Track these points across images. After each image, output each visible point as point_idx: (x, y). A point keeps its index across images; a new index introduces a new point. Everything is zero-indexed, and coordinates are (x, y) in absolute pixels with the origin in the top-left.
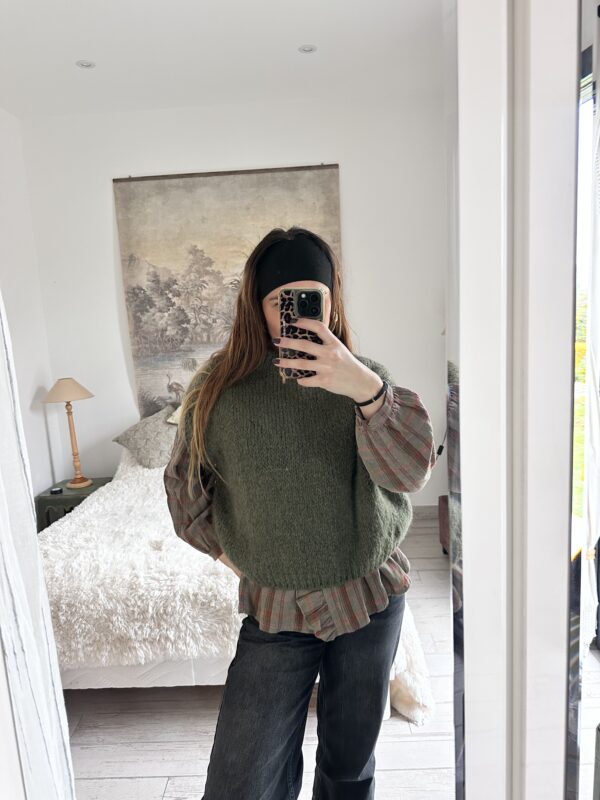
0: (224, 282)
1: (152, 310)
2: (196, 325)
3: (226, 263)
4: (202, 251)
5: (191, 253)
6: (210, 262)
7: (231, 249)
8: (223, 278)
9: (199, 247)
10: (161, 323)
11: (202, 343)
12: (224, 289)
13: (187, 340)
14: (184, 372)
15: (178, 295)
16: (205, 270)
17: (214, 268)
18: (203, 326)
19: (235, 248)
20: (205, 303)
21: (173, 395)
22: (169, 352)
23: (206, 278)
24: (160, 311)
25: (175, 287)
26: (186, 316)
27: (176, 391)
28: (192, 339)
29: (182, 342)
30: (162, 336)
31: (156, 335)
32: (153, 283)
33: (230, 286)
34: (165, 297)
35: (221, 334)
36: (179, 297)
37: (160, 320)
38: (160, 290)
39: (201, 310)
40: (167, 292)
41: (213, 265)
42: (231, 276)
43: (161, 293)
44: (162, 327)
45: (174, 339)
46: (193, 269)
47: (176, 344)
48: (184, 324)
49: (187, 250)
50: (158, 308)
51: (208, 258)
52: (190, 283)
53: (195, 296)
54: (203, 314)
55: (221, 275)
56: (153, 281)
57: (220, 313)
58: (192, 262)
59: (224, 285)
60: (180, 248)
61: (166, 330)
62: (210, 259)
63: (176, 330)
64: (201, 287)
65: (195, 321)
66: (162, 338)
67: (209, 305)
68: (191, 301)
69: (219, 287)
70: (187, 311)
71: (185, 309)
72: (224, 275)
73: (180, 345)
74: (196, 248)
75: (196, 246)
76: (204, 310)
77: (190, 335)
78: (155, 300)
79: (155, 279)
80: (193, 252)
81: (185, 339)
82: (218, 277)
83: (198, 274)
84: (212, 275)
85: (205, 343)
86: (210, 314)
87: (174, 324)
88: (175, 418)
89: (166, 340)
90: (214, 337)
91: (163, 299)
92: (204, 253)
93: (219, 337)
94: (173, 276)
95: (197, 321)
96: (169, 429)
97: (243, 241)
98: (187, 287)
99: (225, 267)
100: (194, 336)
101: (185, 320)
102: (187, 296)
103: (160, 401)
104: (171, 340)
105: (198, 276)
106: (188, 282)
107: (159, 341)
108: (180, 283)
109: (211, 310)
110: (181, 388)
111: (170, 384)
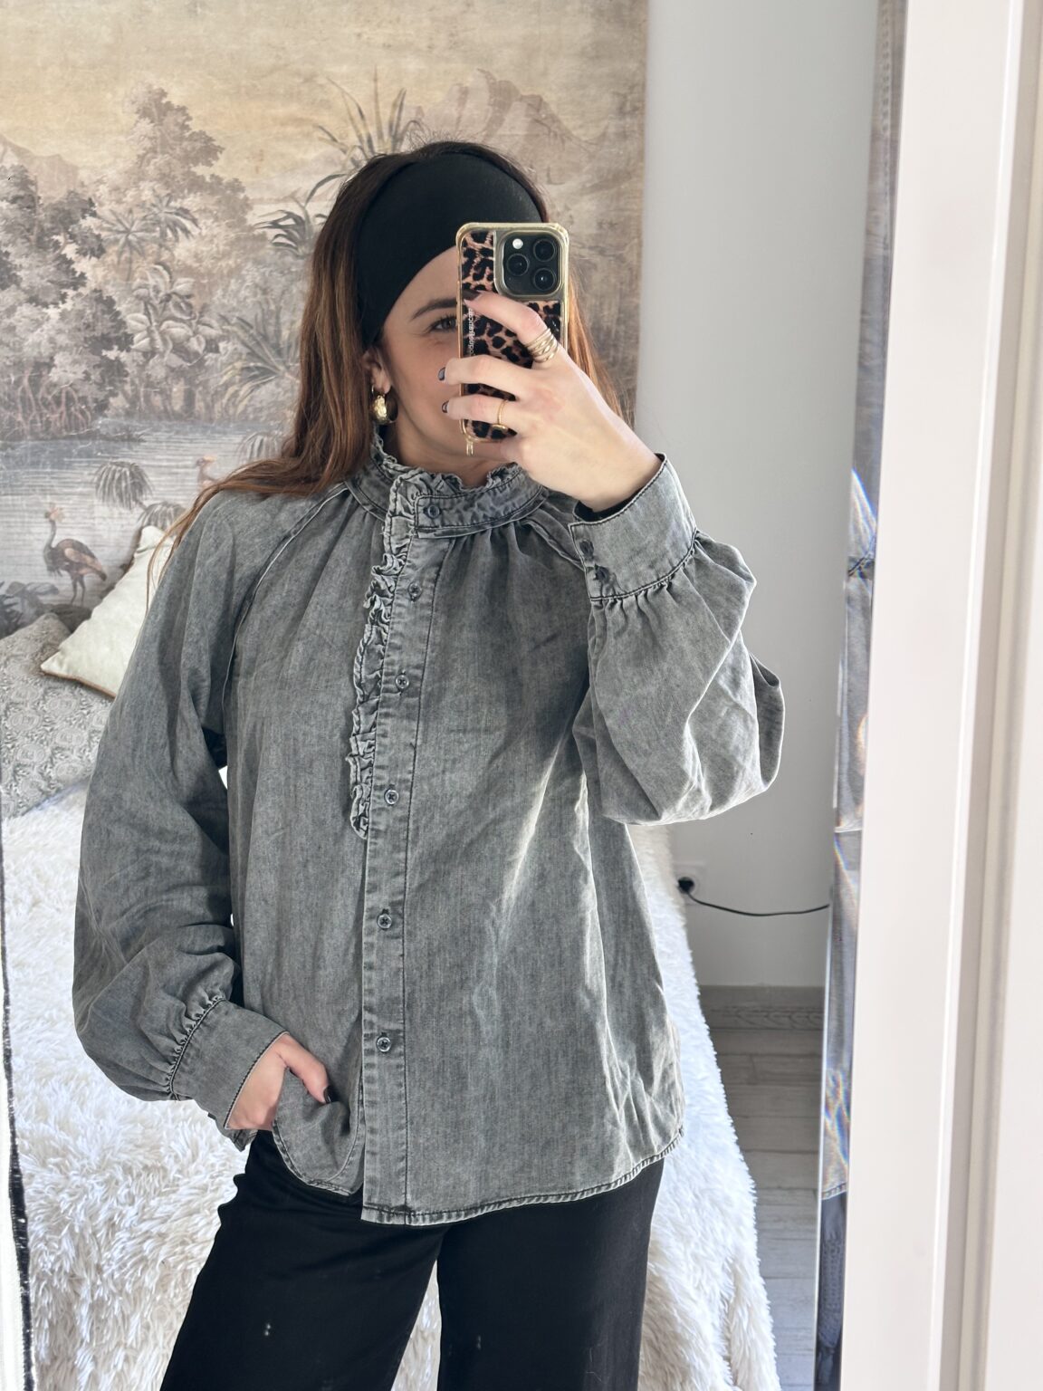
0: (252, 218)
1: (8, 296)
2: (150, 353)
3: (261, 156)
4: (182, 110)
5: (144, 113)
6: (208, 150)
7: (281, 111)
8: (247, 205)
9: (176, 97)
10: (35, 342)
11: (168, 415)
12: (248, 241)
13: (118, 402)
14: (101, 509)
15: (95, 249)
16: (189, 173)
17: (221, 168)
18: (176, 361)
19: (294, 109)
20: (183, 285)
21: (64, 581)
22: (54, 438)
23: (192, 202)
24: (34, 300)
25: (89, 222)
26: (122, 324)
27: (74, 568)
28: (133, 401)
29: (102, 407)
30: (35, 383)
31: (13, 379)
32: (15, 206)
33: (272, 233)
34: (50, 256)
35: (231, 390)
36: (98, 257)
37: (32, 331)
38: (36, 230)
39: (170, 304)
40: (60, 238)
41: (217, 159)
42: (278, 201)
43: (39, 239)
44: (35, 354)
45: (75, 396)
46: (151, 170)
47: (82, 412)
48: (109, 348)
49: (133, 103)
50: (25, 291)
51: (202, 133)
52: (138, 214)
53: (150, 258)
54: (175, 319)
55: (241, 196)
56: (14, 200)
57: (234, 320)
58: (148, 144)
59: (252, 228)
60: (109, 96)
61: (50, 365)
62: (210, 139)
63: (84, 368)
64: (174, 232)
65: (146, 341)
66: (35, 393)
67: (195, 292)
68: (136, 275)
69: (233, 235)
70: (121, 307)
71: (115, 298)
72: (250, 194)
73: (94, 418)
74: (164, 101)
75: (163, 94)
76: (177, 306)
77: (128, 388)
78: (17, 262)
79: (22, 193)
80: (154, 110)
81: (112, 400)
82: (231, 200)
83: (167, 185)
84: (213, 194)
85: (178, 417)
86: (198, 323)
87: (76, 345)
88: (67, 660)
89: (50, 397)
90: (209, 399)
91: (44, 262)
92: (189, 118)
93: (224, 401)
94: (82, 185)
95: (152, 341)
96: (46, 693)
97: (321, 86)
98: (128, 226)
99: (257, 169)
100: (142, 389)
101: (113, 335)
102: (126, 255)
103: (17, 599)
104: (64, 400)
105: (163, 192)
106: (130, 211)
107: (23, 399)
108: (104, 211)
109: (204, 309)
110: (89, 559)
111: (54, 545)
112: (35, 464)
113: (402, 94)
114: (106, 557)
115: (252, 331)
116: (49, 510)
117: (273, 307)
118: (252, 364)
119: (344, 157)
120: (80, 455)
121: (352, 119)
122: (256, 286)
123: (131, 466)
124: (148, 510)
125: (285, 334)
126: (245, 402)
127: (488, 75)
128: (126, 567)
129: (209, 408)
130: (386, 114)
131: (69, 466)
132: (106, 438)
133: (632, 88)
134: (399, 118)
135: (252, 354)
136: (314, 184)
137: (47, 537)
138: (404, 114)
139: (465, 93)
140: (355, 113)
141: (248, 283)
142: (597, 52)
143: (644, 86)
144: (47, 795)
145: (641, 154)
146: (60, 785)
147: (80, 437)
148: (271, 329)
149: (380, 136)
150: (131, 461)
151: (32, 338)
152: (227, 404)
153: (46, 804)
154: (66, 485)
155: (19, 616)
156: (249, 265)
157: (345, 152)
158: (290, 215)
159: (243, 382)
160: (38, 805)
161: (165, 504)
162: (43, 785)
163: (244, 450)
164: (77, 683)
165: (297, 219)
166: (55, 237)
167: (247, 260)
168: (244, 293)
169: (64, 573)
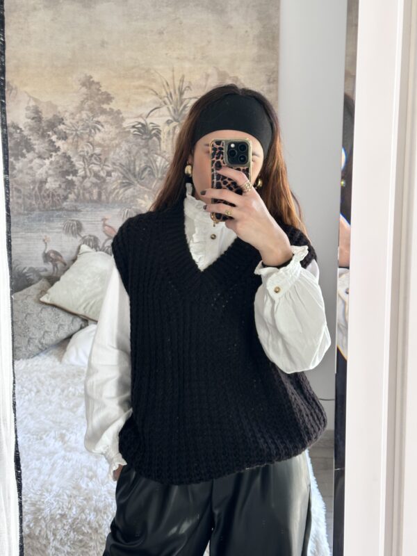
0: (125, 125)
1: (30, 156)
2: (84, 177)
3: (128, 101)
4: (98, 83)
5: (84, 84)
6: (108, 99)
7: (137, 83)
8: (123, 119)
9: (96, 79)
10: (40, 173)
11: (91, 201)
12: (123, 133)
13: (72, 196)
15: (64, 137)
16: (100, 108)
17: (113, 106)
18: (94, 180)
19: (141, 82)
20: (98, 150)
21: (50, 266)
22: (47, 210)
23: (101, 118)
24: (40, 157)
25: (61, 127)
26: (74, 166)
27: (54, 261)
28: (78, 196)
29: (66, 198)
30: (40, 189)
31: (32, 187)
32: (34, 121)
33: (132, 130)
34: (47, 140)
35: (116, 191)
36: (65, 140)
37: (39, 169)
38: (41, 130)
39: (93, 158)
40: (50, 133)
41: (111, 102)
42: (135, 118)
43: (42, 134)
44: (40, 177)
45: (55, 194)
46: (86, 106)
47: (58, 200)
48: (69, 175)
49: (79, 81)
50: (37, 153)
51: (106, 92)
52: (81, 123)
53: (85, 140)
54: (95, 164)
55: (121, 116)
56: (33, 118)
57: (118, 164)
58: (85, 96)
59: (125, 128)
60: (70, 78)
61: (46, 182)
62: (109, 94)
63: (59, 183)
64: (95, 130)
65: (83, 172)
66: (40, 192)
67: (103, 153)
68: (80, 147)
69: (117, 131)
70: (73, 159)
71: (71, 156)
72: (124, 115)
73: (63, 202)
74: (91, 80)
75: (91, 77)
76: (96, 159)
77: (76, 191)
78: (34, 142)
79: (36, 116)
80: (87, 84)
81: (70, 196)
82: (117, 117)
83: (92, 112)
84: (110, 115)
85: (96, 202)
86: (104, 165)
87: (56, 174)
88: (50, 296)
89: (45, 195)
90: (107, 195)
91: (44, 142)
92: (101, 87)
93: (113, 195)
94: (59, 112)
95: (86, 173)
96: (42, 310)
97: (152, 74)
98: (77, 128)
99: (127, 106)
100: (81, 192)
101: (70, 170)
102: (76, 139)
103: (31, 274)
104: (51, 195)
105: (90, 115)
106: (78, 122)
107: (35, 195)
108: (67, 122)
109: (106, 160)
110: (59, 258)
111: (46, 252)
112: (40, 221)
113: (183, 76)
114: (66, 256)
115: (125, 168)
116: (44, 238)
117: (133, 159)
118: (124, 181)
119: (161, 101)
120: (57, 217)
121: (164, 86)
122: (126, 151)
123: (77, 221)
124: (83, 238)
125: (137, 169)
126: (121, 196)
127: (217, 69)
128: (74, 260)
129: (107, 198)
130: (177, 84)
131: (53, 221)
132: (67, 210)
133: (273, 73)
134: (182, 86)
135: (124, 177)
136: (149, 111)
137: (43, 249)
138: (184, 84)
139: (208, 76)
140: (165, 83)
141: (123, 149)
142: (259, 59)
143: (278, 72)
144: (41, 351)
145: (277, 98)
146: (46, 346)
147: (57, 210)
148: (132, 167)
149: (175, 93)
150: (76, 219)
151: (39, 171)
152: (115, 197)
153: (41, 354)
154: (51, 228)
155: (33, 280)
156: (124, 143)
157: (161, 98)
158: (140, 123)
159: (120, 188)
160: (38, 354)
161: (90, 236)
162: (40, 346)
163: (121, 215)
164: (54, 306)
165: (142, 124)
166: (49, 133)
167: (122, 141)
168: (122, 153)
169: (50, 263)
